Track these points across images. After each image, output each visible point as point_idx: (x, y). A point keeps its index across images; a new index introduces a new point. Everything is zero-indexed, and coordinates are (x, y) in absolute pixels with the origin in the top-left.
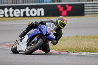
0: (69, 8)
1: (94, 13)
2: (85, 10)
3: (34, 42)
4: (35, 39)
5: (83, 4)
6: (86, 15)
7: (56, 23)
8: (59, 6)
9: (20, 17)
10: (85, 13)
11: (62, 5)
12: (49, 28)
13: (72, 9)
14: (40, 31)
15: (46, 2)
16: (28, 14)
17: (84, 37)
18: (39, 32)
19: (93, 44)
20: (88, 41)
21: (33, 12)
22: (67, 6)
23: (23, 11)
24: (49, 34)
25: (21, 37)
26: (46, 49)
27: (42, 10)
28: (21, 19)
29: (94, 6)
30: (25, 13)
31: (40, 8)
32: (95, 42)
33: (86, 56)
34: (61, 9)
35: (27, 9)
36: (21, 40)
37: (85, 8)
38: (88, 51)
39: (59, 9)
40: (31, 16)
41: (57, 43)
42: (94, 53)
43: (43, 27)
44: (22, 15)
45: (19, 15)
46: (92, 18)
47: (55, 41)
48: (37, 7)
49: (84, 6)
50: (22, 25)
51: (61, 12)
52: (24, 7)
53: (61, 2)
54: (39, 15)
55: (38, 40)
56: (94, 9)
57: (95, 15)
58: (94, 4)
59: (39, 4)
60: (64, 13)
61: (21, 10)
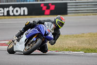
0: (53, 7)
1: (77, 12)
2: (68, 9)
3: (33, 42)
4: (34, 39)
5: (66, 3)
6: (69, 14)
7: (54, 23)
8: (42, 5)
9: (4, 16)
10: (68, 12)
11: (45, 4)
12: (48, 28)
13: (55, 8)
14: (39, 30)
15: (30, 1)
16: (11, 13)
17: (67, 36)
18: (38, 32)
19: (76, 43)
20: (71, 40)
21: (17, 11)
22: (50, 5)
23: (6, 10)
24: (48, 34)
25: (18, 37)
26: (43, 49)
27: (26, 9)
28: (5, 18)
29: (77, 5)
30: (8, 12)
31: (23, 7)
32: (78, 41)
33: (69, 55)
34: (44, 8)
35: (11, 9)
36: (18, 40)
37: (68, 7)
38: (71, 50)
39: (42, 8)
40: (14, 15)
41: (55, 43)
42: (77, 52)
43: (42, 27)
44: (6, 14)
45: (2, 14)
46: (75, 17)
47: (53, 41)
48: (20, 6)
49: (67, 5)
50: (6, 24)
51: (44, 11)
52: (8, 6)
53: (44, 1)
54: (22, 14)
55: (36, 40)
56: (77, 8)
57: (78, 14)
58: (77, 3)
59: (22, 3)
60: (47, 12)
61: (5, 9)
